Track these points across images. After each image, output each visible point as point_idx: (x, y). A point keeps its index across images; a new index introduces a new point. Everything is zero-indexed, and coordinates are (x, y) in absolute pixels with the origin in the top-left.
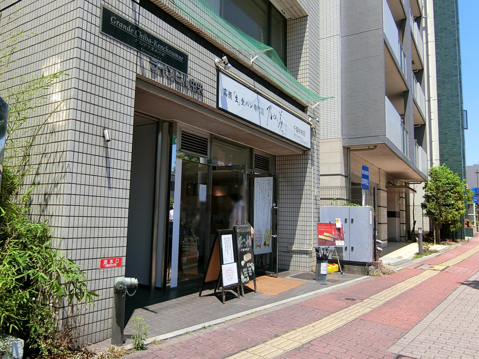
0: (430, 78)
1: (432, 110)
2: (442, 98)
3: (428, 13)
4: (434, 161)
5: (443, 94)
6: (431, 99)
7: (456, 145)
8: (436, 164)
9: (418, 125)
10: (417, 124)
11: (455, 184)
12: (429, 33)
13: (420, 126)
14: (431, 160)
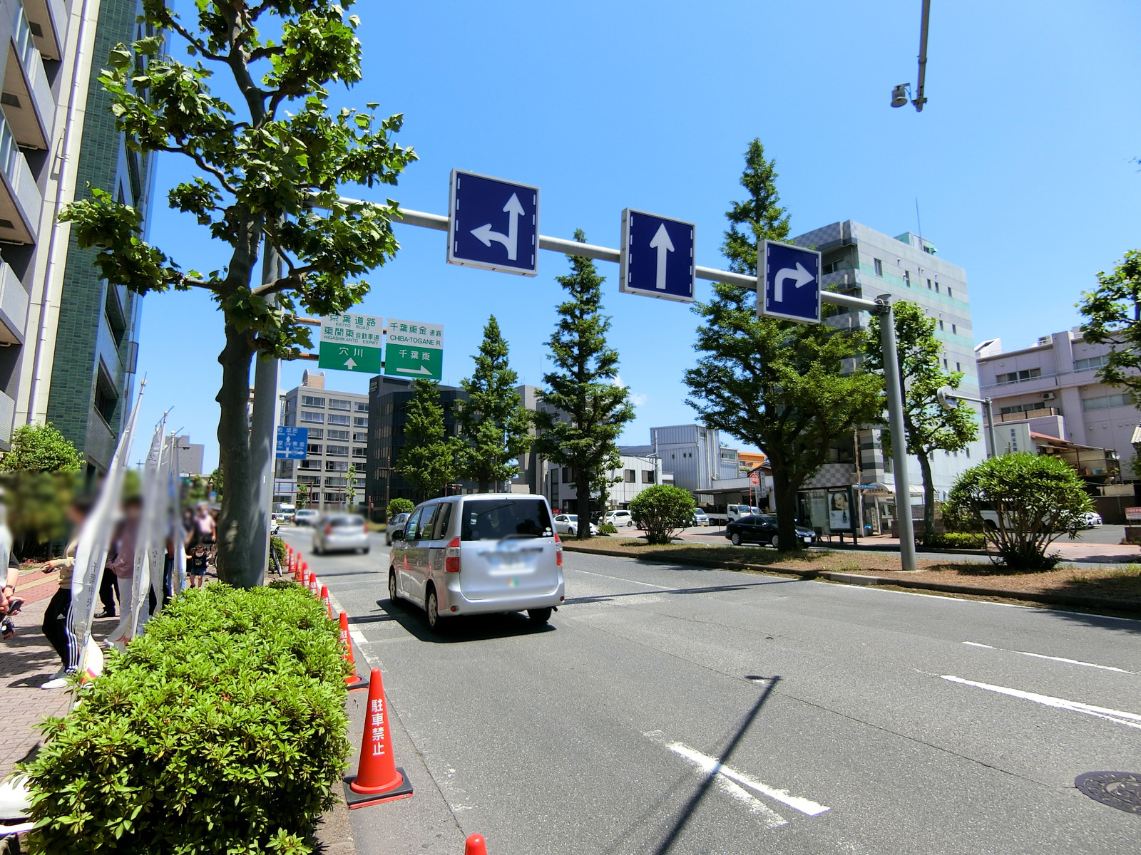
0: (52, 267)
1: (45, 323)
2: (69, 307)
3: (68, 152)
4: (34, 416)
5: (73, 301)
6: (48, 304)
7: (81, 392)
8: (39, 419)
9: (6, 344)
10: (6, 341)
11: (64, 459)
12: (64, 186)
13: (9, 345)
14: (29, 413)
